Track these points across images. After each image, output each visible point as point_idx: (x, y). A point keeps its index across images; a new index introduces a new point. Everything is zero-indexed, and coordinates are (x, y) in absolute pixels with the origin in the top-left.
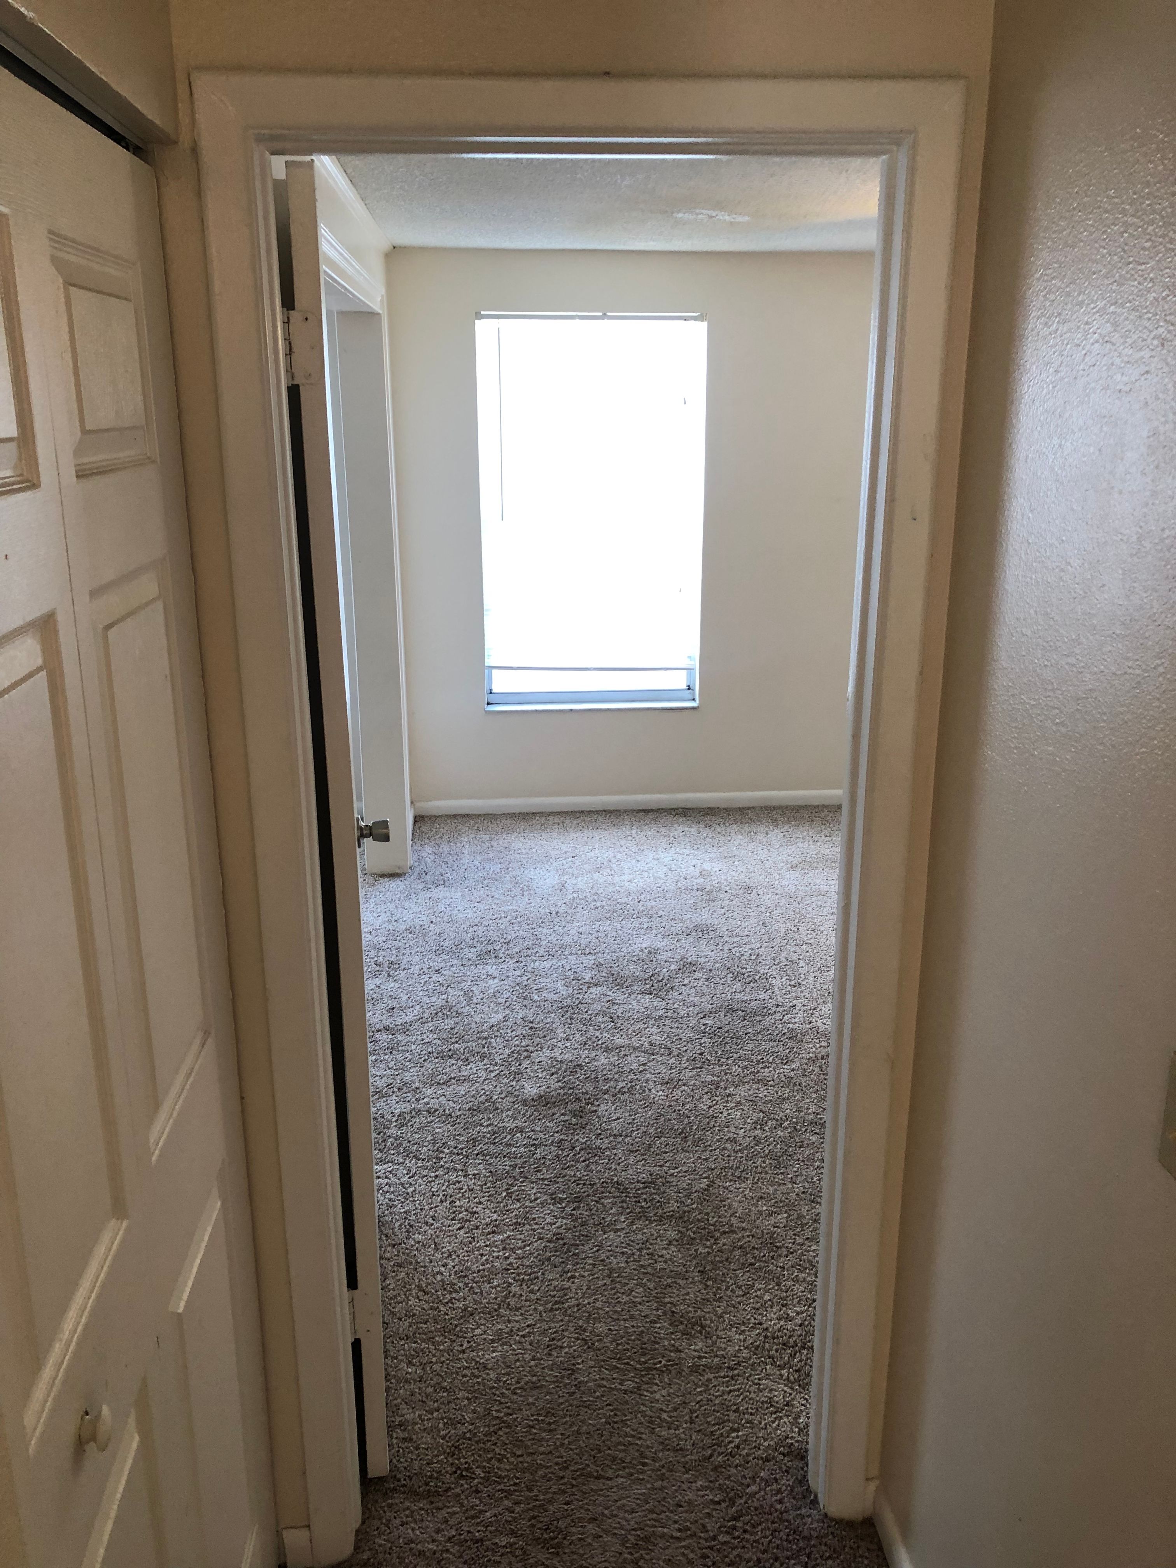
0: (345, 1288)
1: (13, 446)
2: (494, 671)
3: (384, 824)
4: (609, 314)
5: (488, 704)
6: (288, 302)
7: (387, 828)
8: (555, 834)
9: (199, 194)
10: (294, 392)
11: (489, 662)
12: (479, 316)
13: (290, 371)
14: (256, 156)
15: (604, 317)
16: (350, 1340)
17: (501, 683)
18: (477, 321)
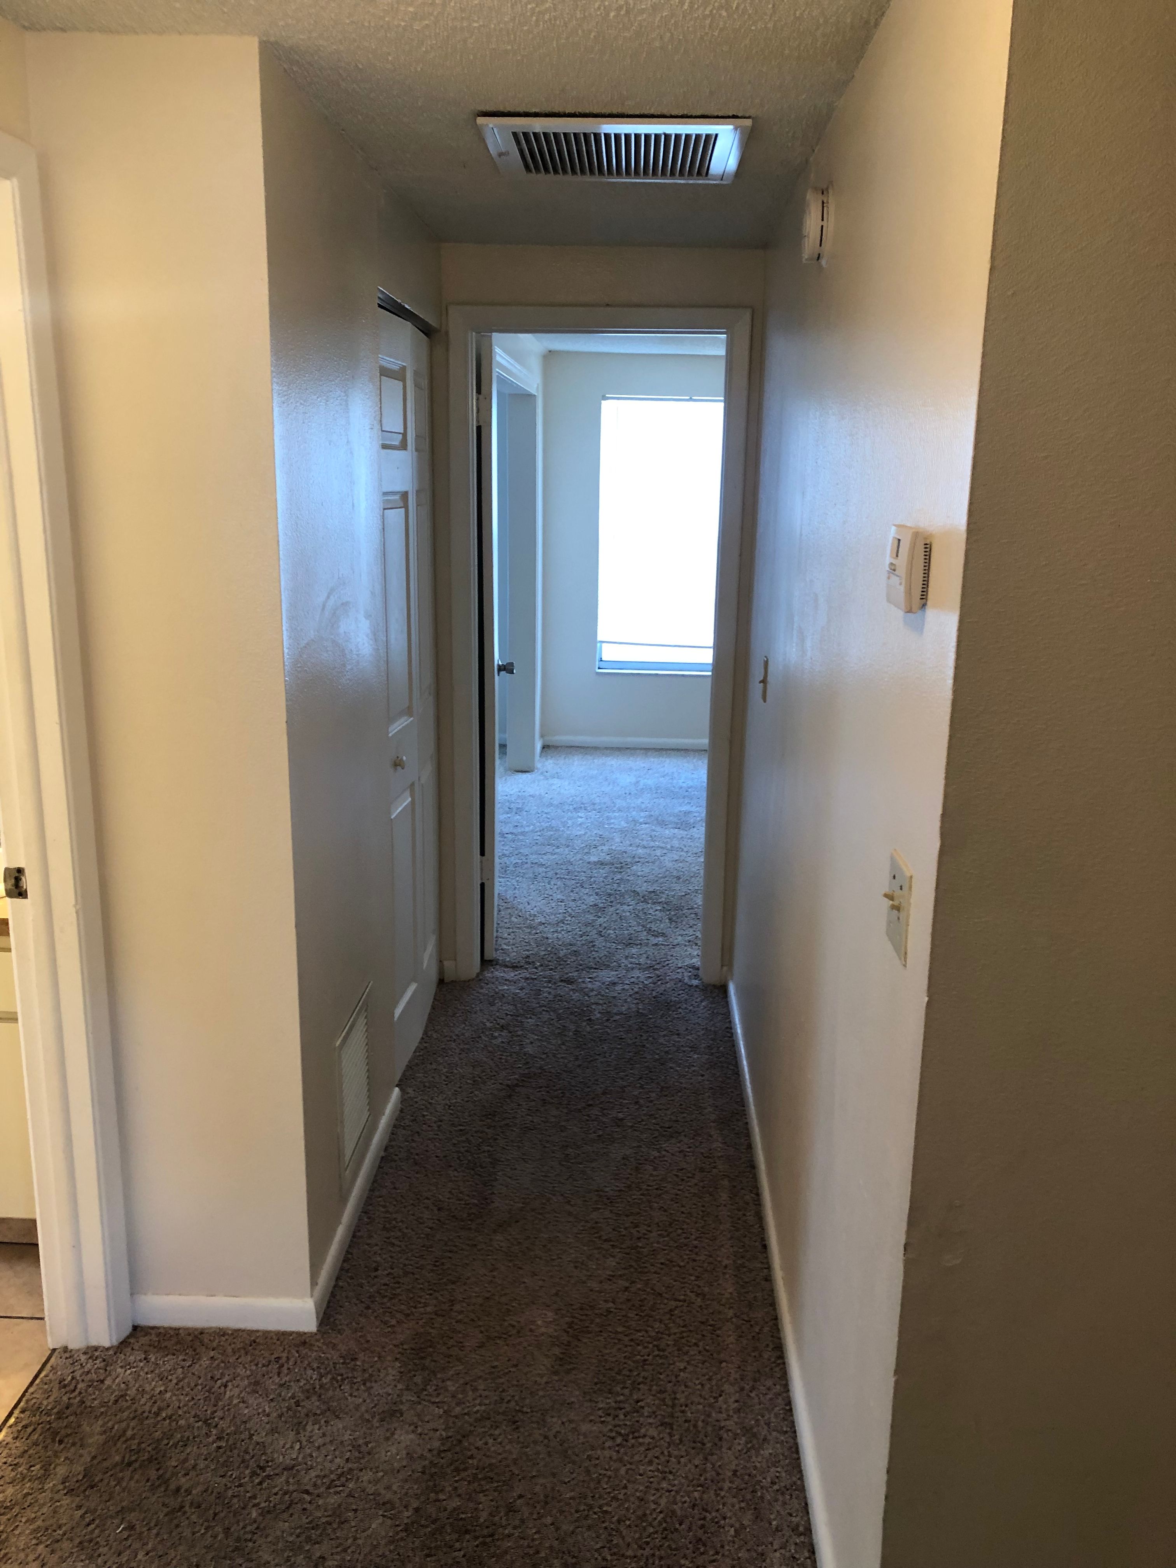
0: (479, 856)
1: (401, 435)
2: (604, 645)
3: (512, 664)
4: (694, 398)
5: (599, 668)
6: (479, 391)
7: (513, 666)
8: (638, 759)
9: (447, 350)
10: (479, 428)
11: (599, 638)
12: (605, 398)
13: (478, 421)
14: (470, 334)
15: (691, 400)
16: (479, 883)
17: (609, 653)
18: (603, 402)
